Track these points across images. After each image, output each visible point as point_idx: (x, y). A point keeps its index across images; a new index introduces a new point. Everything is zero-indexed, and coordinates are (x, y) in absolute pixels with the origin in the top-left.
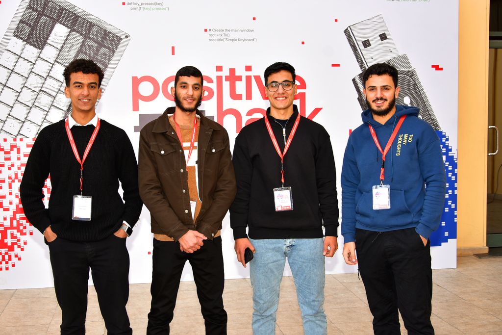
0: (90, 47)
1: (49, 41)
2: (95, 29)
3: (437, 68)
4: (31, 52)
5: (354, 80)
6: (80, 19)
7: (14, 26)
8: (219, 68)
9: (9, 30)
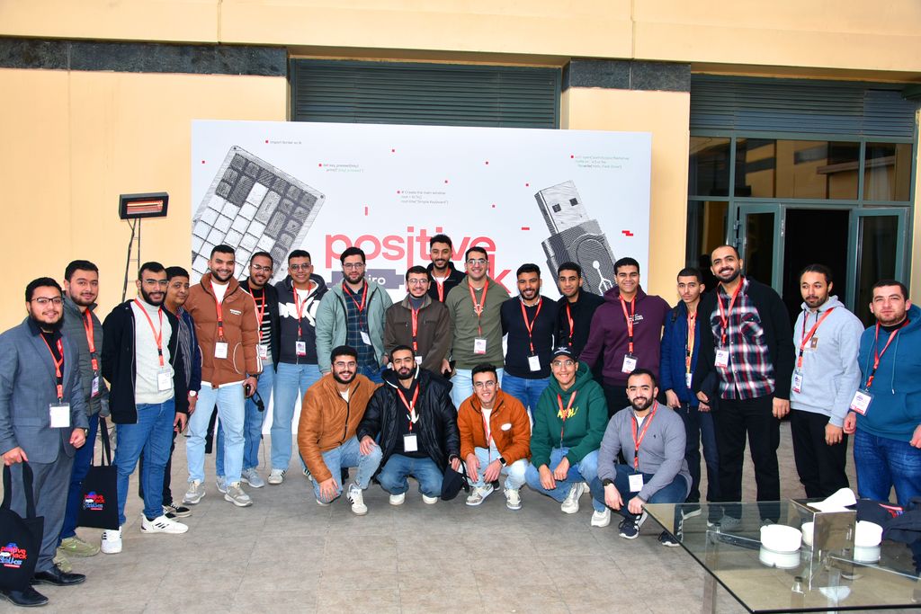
0: (287, 205)
1: (247, 200)
2: (292, 189)
3: (628, 233)
4: (231, 209)
5: (543, 243)
6: (278, 179)
7: (216, 185)
8: (411, 229)
9: (211, 188)
